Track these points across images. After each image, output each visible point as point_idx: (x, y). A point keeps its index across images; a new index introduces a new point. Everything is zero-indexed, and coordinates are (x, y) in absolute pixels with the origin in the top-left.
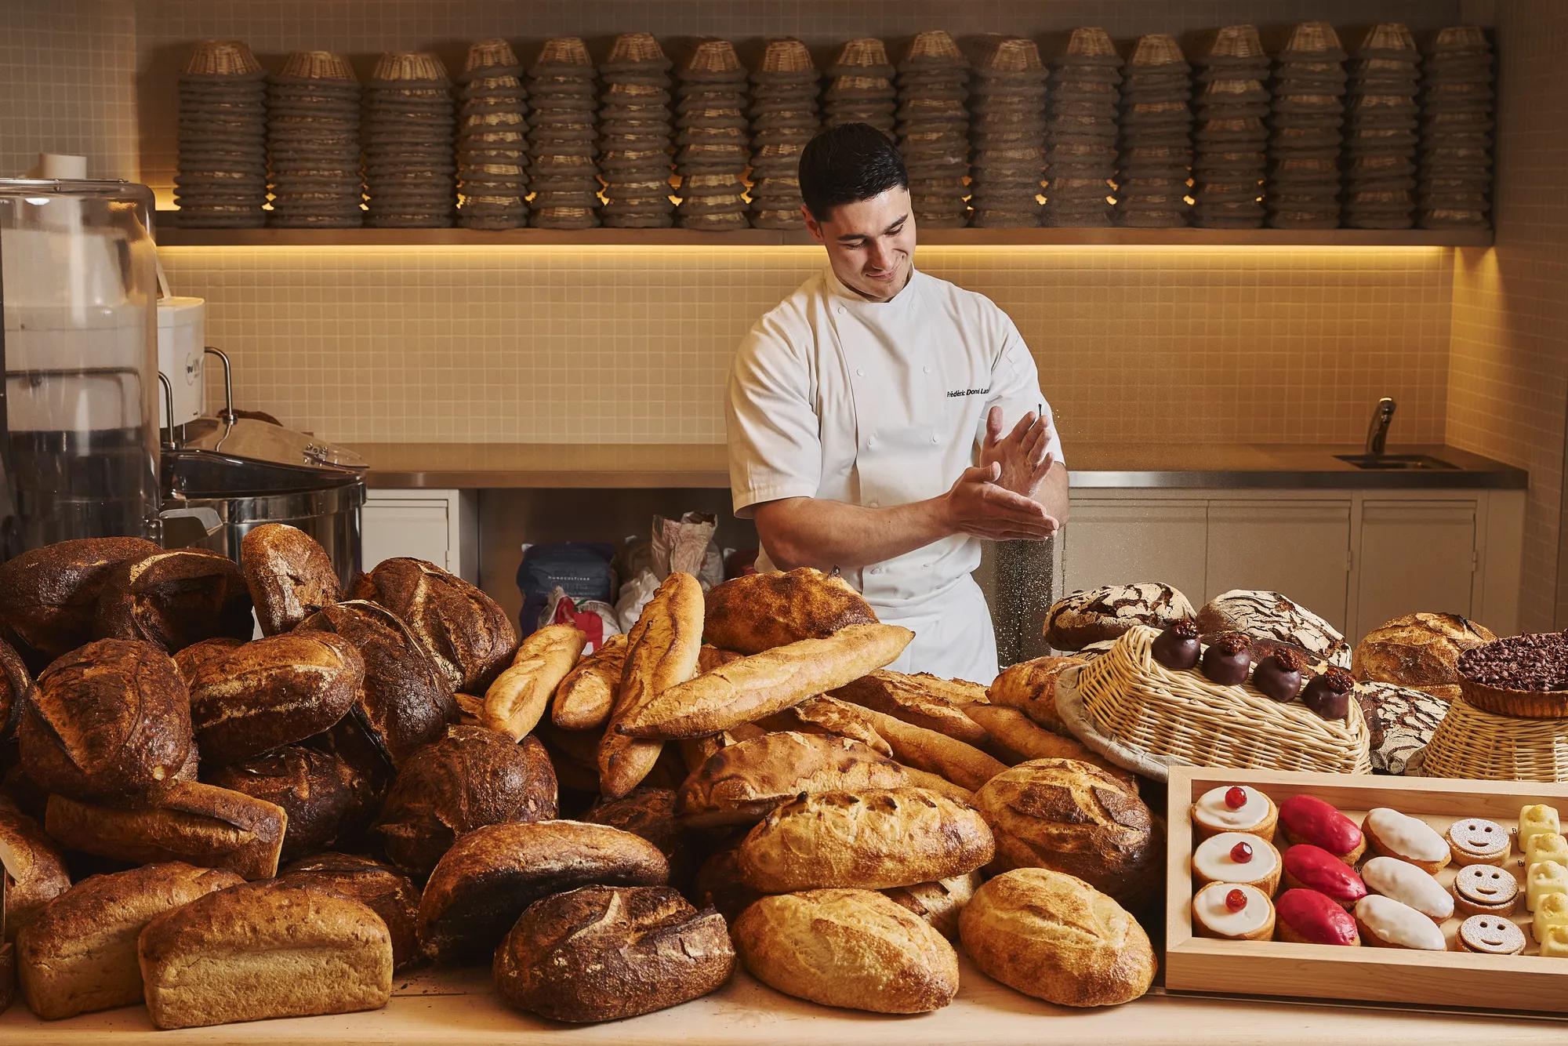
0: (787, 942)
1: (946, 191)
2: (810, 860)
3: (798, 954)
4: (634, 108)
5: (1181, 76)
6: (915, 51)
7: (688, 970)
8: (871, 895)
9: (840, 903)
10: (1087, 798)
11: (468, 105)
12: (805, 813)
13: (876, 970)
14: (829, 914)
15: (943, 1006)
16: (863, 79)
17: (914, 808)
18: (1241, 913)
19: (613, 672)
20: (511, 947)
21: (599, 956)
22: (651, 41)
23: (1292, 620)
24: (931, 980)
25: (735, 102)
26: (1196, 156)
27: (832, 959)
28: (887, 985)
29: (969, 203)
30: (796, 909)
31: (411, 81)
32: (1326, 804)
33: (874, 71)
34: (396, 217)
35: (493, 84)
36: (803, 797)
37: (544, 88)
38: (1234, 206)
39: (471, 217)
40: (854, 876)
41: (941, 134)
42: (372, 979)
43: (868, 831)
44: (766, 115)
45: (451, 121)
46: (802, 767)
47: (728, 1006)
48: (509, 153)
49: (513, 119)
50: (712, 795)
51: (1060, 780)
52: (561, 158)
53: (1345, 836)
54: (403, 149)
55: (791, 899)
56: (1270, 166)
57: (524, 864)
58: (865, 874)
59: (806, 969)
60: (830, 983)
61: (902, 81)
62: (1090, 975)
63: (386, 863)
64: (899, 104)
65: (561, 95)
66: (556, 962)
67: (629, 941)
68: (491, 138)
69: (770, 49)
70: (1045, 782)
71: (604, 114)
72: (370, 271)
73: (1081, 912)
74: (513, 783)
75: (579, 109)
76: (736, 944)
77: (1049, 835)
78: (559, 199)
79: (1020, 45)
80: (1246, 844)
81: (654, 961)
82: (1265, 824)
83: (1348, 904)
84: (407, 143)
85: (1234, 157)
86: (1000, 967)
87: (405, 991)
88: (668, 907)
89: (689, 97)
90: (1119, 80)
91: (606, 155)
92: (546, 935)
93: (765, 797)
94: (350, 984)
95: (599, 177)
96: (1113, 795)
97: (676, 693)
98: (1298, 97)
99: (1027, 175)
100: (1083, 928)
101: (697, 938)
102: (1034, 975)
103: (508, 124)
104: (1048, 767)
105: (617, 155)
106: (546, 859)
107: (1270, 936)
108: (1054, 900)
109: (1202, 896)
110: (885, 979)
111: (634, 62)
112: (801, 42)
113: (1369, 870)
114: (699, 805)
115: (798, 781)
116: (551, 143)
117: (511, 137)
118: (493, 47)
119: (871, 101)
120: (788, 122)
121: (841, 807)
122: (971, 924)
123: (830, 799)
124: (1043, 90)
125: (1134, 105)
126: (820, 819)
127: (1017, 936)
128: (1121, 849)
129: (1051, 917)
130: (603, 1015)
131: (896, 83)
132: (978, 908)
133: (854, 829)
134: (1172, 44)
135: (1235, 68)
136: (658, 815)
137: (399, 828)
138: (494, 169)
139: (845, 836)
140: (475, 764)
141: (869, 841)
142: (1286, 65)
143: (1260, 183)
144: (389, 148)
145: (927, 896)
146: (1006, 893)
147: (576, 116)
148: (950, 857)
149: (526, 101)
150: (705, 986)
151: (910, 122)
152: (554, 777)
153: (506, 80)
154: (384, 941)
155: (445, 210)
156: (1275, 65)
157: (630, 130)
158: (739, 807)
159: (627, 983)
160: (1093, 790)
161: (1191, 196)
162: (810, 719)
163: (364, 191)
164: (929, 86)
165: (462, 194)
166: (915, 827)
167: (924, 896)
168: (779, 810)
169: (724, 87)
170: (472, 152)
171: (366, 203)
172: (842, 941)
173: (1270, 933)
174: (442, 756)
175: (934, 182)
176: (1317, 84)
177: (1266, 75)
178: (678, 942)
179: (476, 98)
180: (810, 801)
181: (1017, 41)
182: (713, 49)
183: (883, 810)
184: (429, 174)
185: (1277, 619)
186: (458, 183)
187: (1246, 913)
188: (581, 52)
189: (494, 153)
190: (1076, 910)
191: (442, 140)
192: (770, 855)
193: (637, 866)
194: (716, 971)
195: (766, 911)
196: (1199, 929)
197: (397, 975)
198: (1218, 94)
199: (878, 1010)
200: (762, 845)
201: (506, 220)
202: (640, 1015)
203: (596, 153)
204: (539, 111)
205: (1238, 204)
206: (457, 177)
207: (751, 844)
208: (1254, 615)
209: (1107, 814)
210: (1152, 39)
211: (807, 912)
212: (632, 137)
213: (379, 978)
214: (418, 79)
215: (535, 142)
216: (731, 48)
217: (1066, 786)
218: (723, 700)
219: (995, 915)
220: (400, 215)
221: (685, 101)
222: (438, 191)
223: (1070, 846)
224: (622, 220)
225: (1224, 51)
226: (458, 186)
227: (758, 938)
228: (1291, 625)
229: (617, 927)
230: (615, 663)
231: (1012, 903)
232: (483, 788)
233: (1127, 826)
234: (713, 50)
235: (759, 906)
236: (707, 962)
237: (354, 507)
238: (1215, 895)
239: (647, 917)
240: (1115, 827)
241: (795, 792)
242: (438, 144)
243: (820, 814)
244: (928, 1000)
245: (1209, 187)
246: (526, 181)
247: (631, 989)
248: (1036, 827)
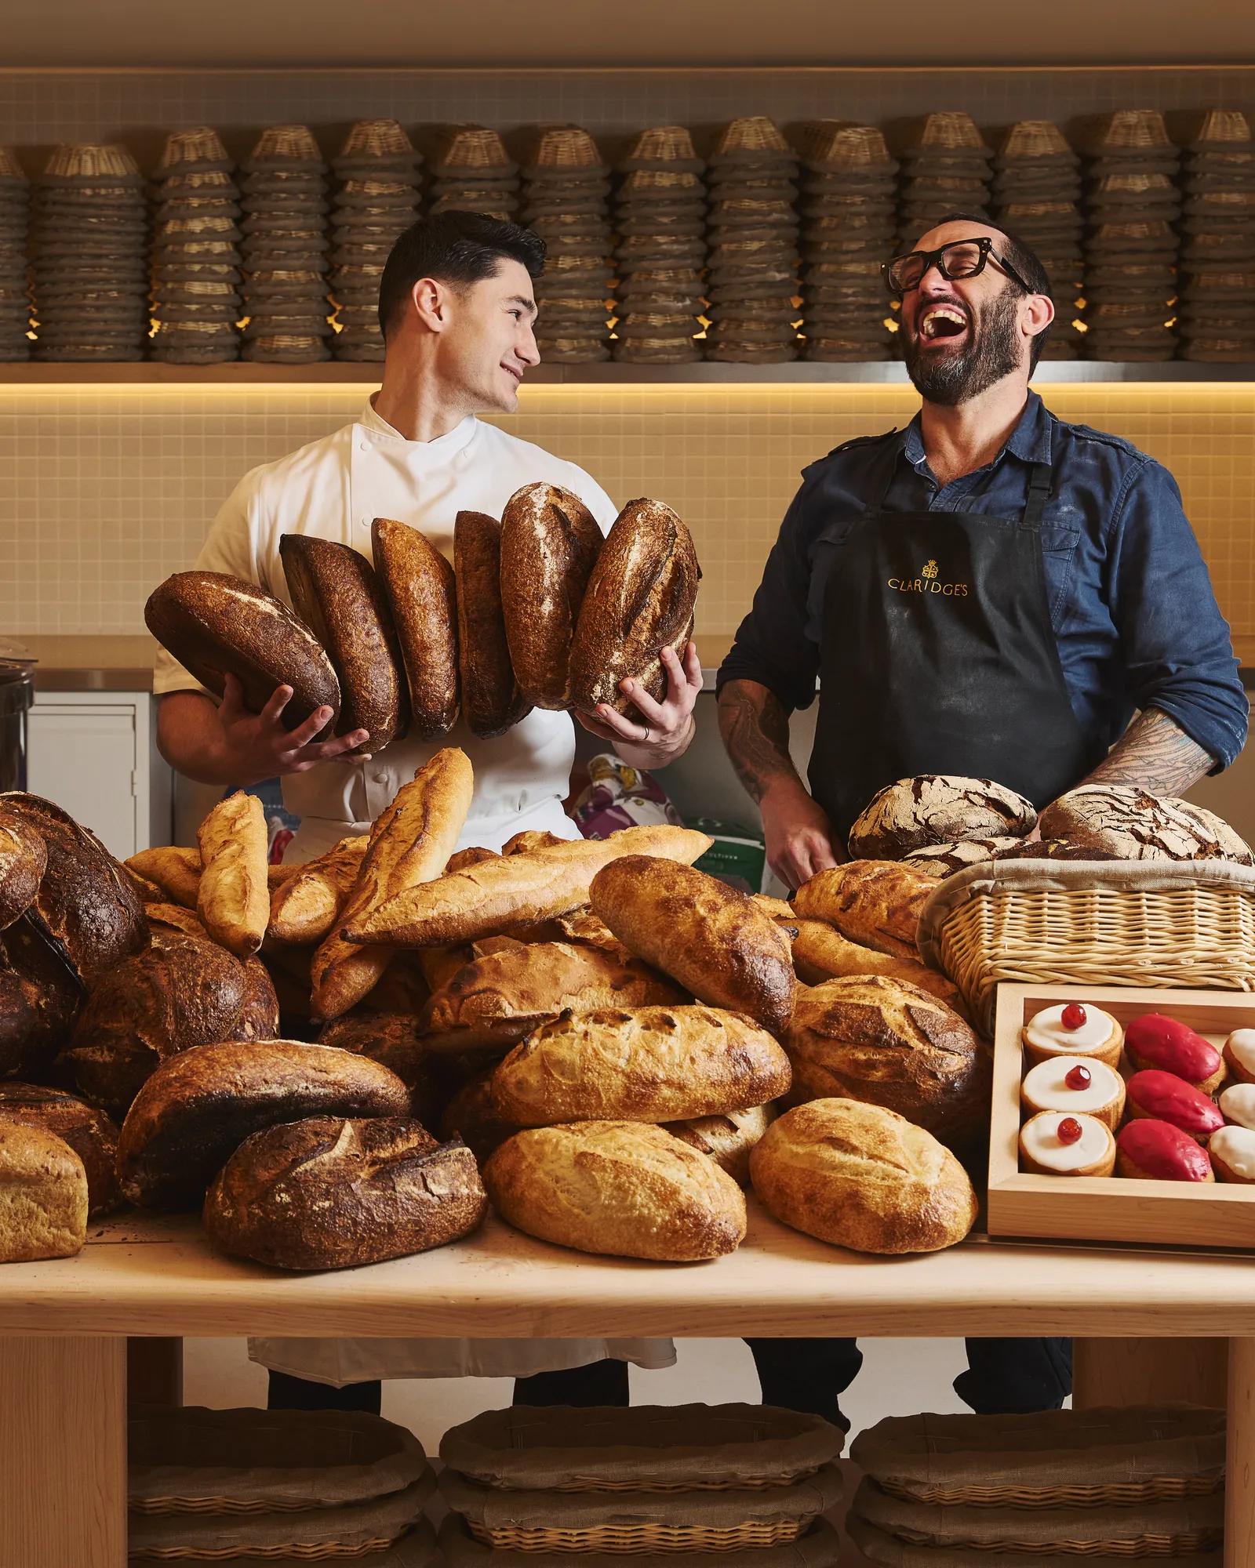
0: (546, 1179)
1: (768, 315)
2: (575, 1086)
3: (559, 1193)
4: (375, 211)
5: (1066, 169)
6: (728, 142)
7: (431, 1211)
8: (644, 1127)
9: (609, 1134)
10: (900, 1018)
11: (165, 208)
12: (569, 1034)
13: (649, 1209)
14: (596, 1146)
15: (727, 1252)
16: (665, 174)
17: (697, 1027)
18: (1076, 1145)
19: (339, 879)
20: (225, 1183)
21: (328, 1191)
22: (396, 130)
23: (1155, 819)
24: (713, 1221)
25: (503, 203)
26: (1088, 269)
27: (598, 1198)
28: (661, 1228)
29: (800, 330)
30: (558, 1142)
31: (93, 178)
32: (1180, 1025)
33: (677, 166)
34: (73, 348)
35: (196, 181)
36: (566, 1015)
37: (262, 187)
38: (1135, 332)
39: (168, 348)
40: (625, 1107)
41: (764, 243)
42: (63, 1220)
43: (642, 1054)
44: (542, 219)
45: (143, 228)
46: (568, 981)
47: (478, 1255)
48: (216, 268)
49: (222, 224)
50: (462, 1011)
51: (868, 998)
52: (282, 274)
53: (1201, 1060)
54: (82, 262)
55: (552, 1133)
56: (1182, 283)
57: (242, 1088)
58: (638, 1104)
59: (569, 1211)
60: (596, 1225)
61: (715, 177)
62: (898, 1216)
63: (78, 1094)
64: (711, 206)
65: (284, 195)
66: (278, 1199)
67: (362, 1175)
68: (194, 248)
69: (545, 140)
70: (851, 1001)
71: (337, 219)
72: (37, 417)
73: (889, 1144)
74: (228, 998)
75: (306, 212)
76: (487, 1184)
77: (856, 1062)
78: (279, 325)
79: (862, 134)
80: (1084, 1068)
81: (391, 1199)
82: (1107, 1047)
83: (1201, 1137)
84: (86, 255)
85: (1135, 270)
86: (795, 1210)
87: (99, 1239)
88: (408, 1139)
89: (445, 198)
90: (989, 175)
91: (339, 270)
92: (266, 1168)
93: (524, 1014)
94: (39, 1225)
95: (330, 298)
96: (930, 1014)
97: (413, 895)
98: (1214, 195)
99: (873, 294)
100: (890, 1162)
101: (442, 1173)
102: (833, 1218)
103: (215, 232)
104: (855, 984)
105: (354, 270)
106: (266, 1082)
107: (1109, 1172)
108: (857, 1131)
109: (1031, 1127)
110: (659, 1220)
111: (375, 156)
112: (585, 131)
113: (1227, 1097)
114: (446, 1022)
115: (564, 997)
116: (269, 256)
117: (218, 247)
118: (197, 138)
119: (674, 202)
120: (568, 229)
121: (610, 1025)
122: (762, 1162)
123: (598, 1019)
124: (891, 188)
125: (1008, 206)
126: (586, 1039)
127: (814, 1172)
128: (939, 1076)
129: (854, 1150)
130: (332, 1261)
131: (706, 179)
132: (771, 1144)
133: (626, 1051)
134: (1055, 133)
135: (1135, 160)
136: (398, 1042)
137: (94, 1052)
138: (197, 288)
139: (614, 1059)
140: (184, 976)
141: (644, 1064)
142: (1200, 156)
143: (1170, 303)
144: (64, 262)
145: (713, 1134)
146: (803, 1126)
147: (301, 220)
148: (738, 1085)
149: (237, 202)
150: (451, 1230)
151: (724, 228)
152: (274, 998)
153: (214, 175)
154: (78, 1176)
155: (135, 340)
156: (1186, 156)
157: (370, 238)
158: (492, 1026)
159: (360, 1223)
160: (907, 1009)
161: (1083, 321)
162: (578, 935)
163: (32, 316)
164: (748, 183)
165: (157, 319)
166: (697, 1049)
167: (709, 1133)
168: (539, 1032)
169: (489, 185)
170: (170, 266)
171: (35, 331)
172: (609, 1177)
173: (1110, 1168)
174: (145, 968)
175: (756, 304)
176: (1238, 179)
177: (1173, 167)
178: (420, 1177)
179: (176, 199)
180: (574, 1019)
181: (859, 130)
182: (474, 140)
183: (660, 1029)
184: (115, 294)
185: (1137, 817)
186: (151, 305)
187: (1081, 1146)
188: (307, 144)
189: (197, 267)
190: (883, 1142)
191: (131, 251)
192: (527, 1081)
193: (372, 1094)
194: (463, 1213)
195: (524, 1148)
196: (1026, 1164)
197: (92, 1220)
198: (1114, 192)
199: (652, 1257)
200: (520, 1071)
201: (212, 351)
202: (375, 1263)
203: (326, 268)
204: (255, 215)
205: (1142, 330)
206: (150, 297)
207: (506, 1070)
208: (1110, 813)
209: (923, 1036)
210: (1029, 126)
211: (570, 1145)
212: (372, 248)
213: (72, 1220)
214: (102, 176)
215: (250, 254)
216: (497, 139)
217: (877, 1004)
218: (469, 904)
219: (792, 1150)
220: (77, 345)
221: (438, 203)
222: (126, 315)
223: (879, 1074)
224: (360, 351)
225: (1120, 141)
226: (153, 309)
227: (512, 1177)
228: (1154, 825)
229: (349, 1159)
230: (344, 869)
231: (809, 1136)
232: (193, 1004)
233: (947, 1050)
234: (475, 142)
235: (515, 1142)
236: (453, 1201)
237: (19, 710)
238: (1046, 1125)
239: (384, 1149)
240: (933, 1052)
241: (557, 1010)
242: (126, 257)
243: (586, 1034)
244: (709, 1245)
245: (1103, 309)
246: (238, 302)
247: (364, 1230)
248: (840, 1052)
